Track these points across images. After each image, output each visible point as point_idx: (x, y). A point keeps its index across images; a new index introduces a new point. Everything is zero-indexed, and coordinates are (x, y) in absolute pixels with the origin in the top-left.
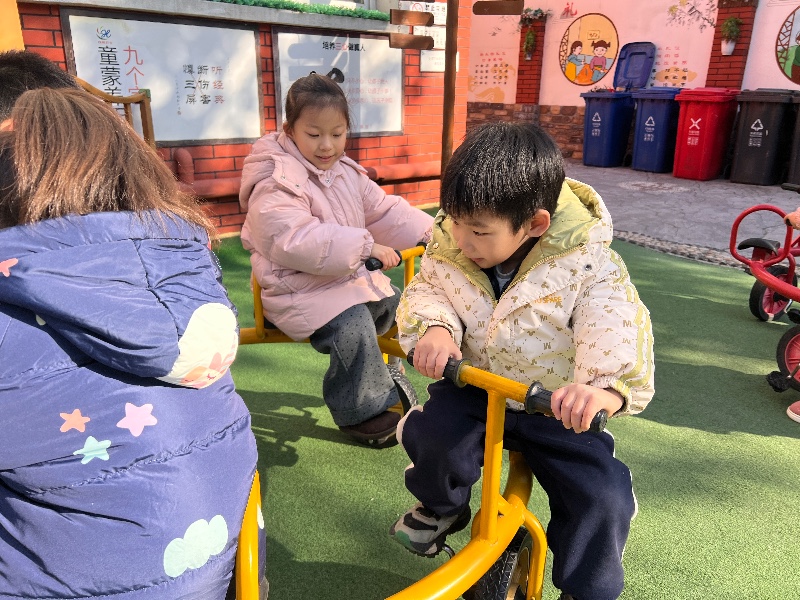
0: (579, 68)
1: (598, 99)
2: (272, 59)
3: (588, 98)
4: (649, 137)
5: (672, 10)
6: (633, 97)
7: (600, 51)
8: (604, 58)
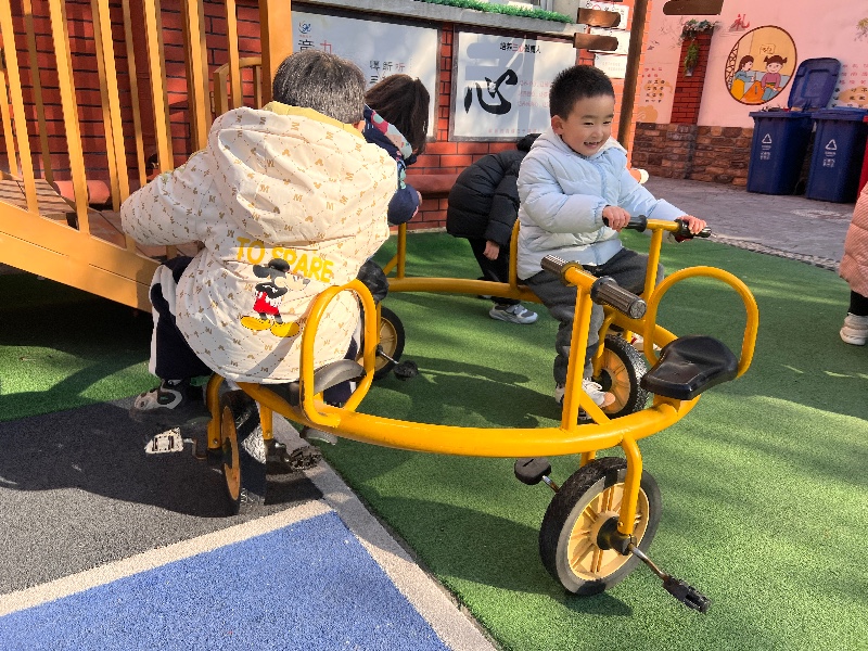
0: (749, 85)
1: (770, 119)
2: (451, 57)
3: (757, 117)
4: (828, 163)
5: (863, 23)
6: (813, 116)
7: (774, 68)
8: (778, 76)
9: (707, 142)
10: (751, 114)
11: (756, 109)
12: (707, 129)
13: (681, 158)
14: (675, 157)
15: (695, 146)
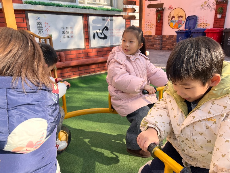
0: (174, 24)
1: (180, 33)
2: (87, 24)
5: (202, 6)
6: (191, 32)
7: (180, 19)
8: (181, 21)
9: (165, 39)
10: (176, 32)
11: (177, 30)
12: (165, 36)
13: (159, 44)
14: (157, 44)
15: (162, 41)
